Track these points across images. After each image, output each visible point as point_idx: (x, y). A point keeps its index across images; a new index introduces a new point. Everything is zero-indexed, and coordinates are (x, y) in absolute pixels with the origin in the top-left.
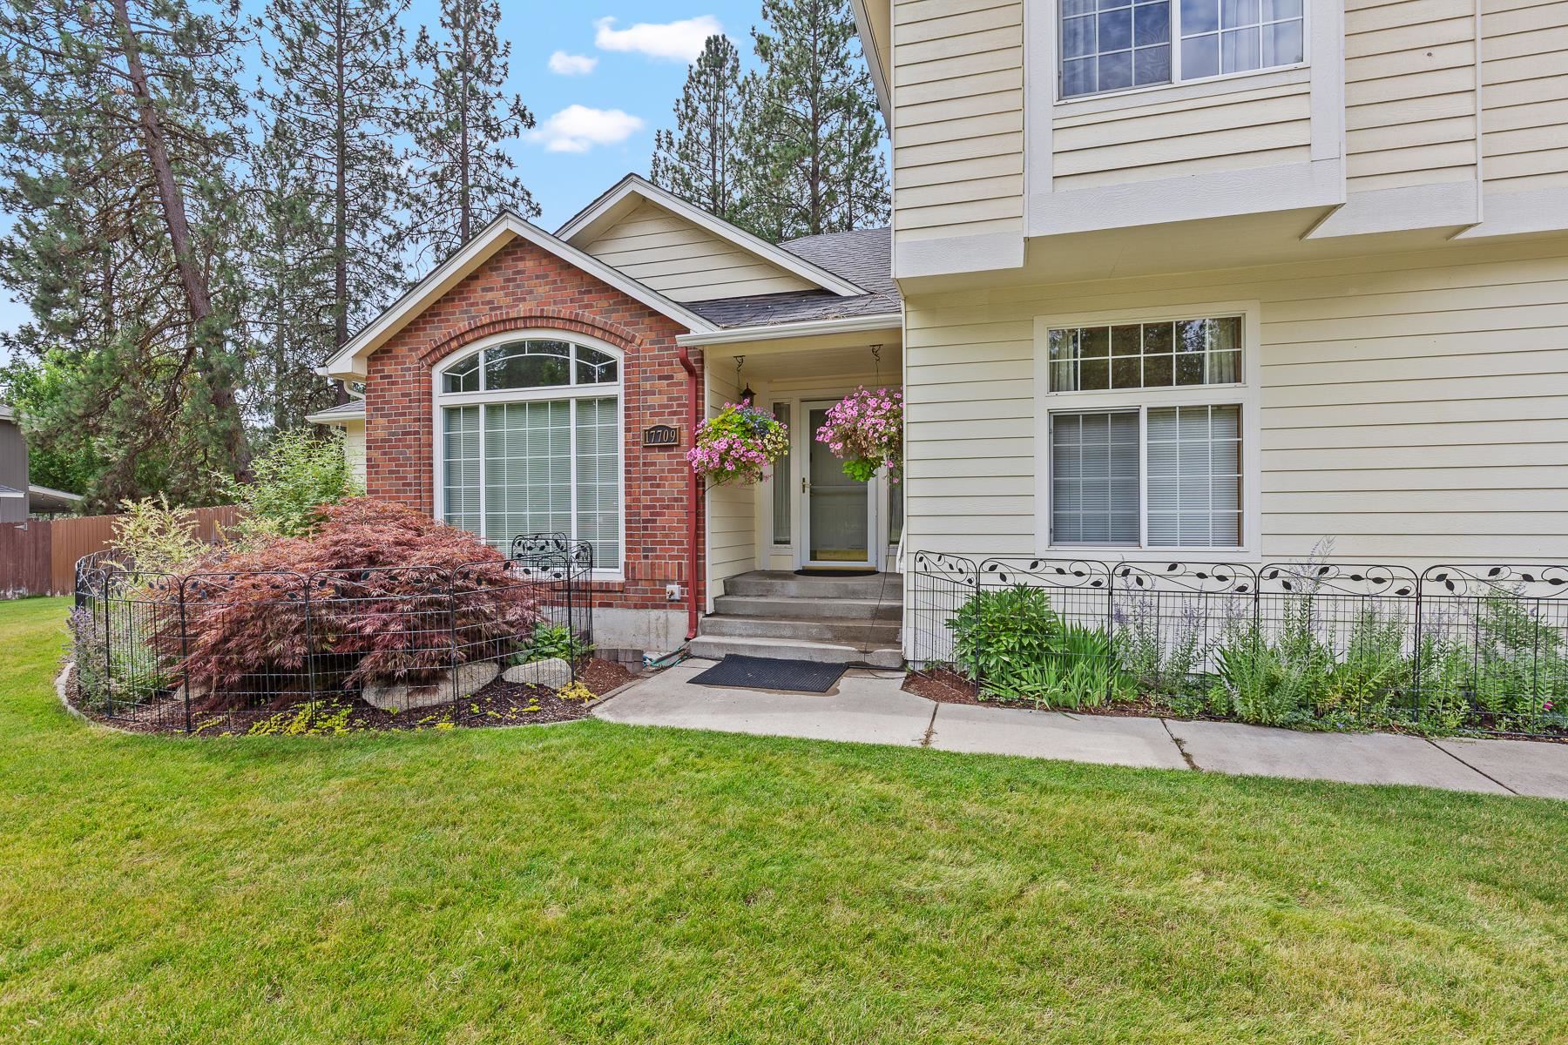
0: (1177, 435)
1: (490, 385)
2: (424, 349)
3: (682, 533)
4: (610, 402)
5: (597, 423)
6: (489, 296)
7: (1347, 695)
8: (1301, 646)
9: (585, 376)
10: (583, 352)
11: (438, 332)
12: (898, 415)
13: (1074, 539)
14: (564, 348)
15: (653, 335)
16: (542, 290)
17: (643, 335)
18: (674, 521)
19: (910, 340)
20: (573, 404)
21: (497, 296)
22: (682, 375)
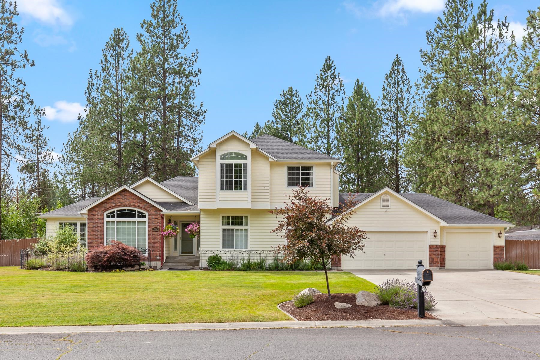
0: (239, 233)
1: (117, 217)
2: (102, 209)
3: (160, 247)
4: (145, 222)
5: (142, 226)
6: (118, 200)
7: (254, 267)
8: (249, 262)
9: (139, 217)
10: (138, 212)
11: (107, 206)
12: (199, 228)
13: (225, 248)
14: (135, 211)
15: (154, 210)
16: (131, 199)
17: (152, 211)
18: (158, 245)
19: (201, 216)
20: (137, 222)
21: (121, 200)
22: (160, 218)
